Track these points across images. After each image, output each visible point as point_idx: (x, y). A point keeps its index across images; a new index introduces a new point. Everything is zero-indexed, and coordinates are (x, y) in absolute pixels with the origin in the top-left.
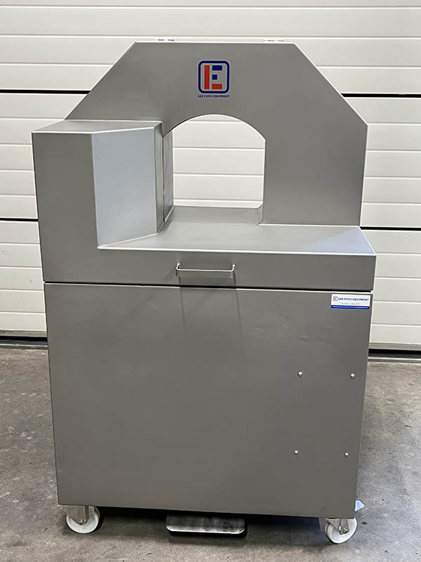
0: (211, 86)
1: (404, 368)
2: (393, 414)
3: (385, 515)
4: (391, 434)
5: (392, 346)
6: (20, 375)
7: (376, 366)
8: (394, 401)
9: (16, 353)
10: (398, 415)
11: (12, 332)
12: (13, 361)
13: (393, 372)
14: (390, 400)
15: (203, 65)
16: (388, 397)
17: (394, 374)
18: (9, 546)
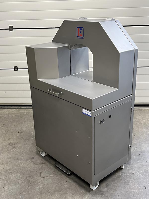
0: (79, 35)
1: (148, 110)
2: (145, 124)
3: (145, 152)
4: (145, 129)
5: (143, 103)
6: (30, 117)
7: (139, 110)
8: (145, 120)
9: (27, 110)
10: (147, 124)
11: (25, 104)
12: (28, 113)
13: (144, 111)
14: (144, 120)
15: (78, 28)
16: (144, 119)
17: (144, 112)
18: (40, 164)
